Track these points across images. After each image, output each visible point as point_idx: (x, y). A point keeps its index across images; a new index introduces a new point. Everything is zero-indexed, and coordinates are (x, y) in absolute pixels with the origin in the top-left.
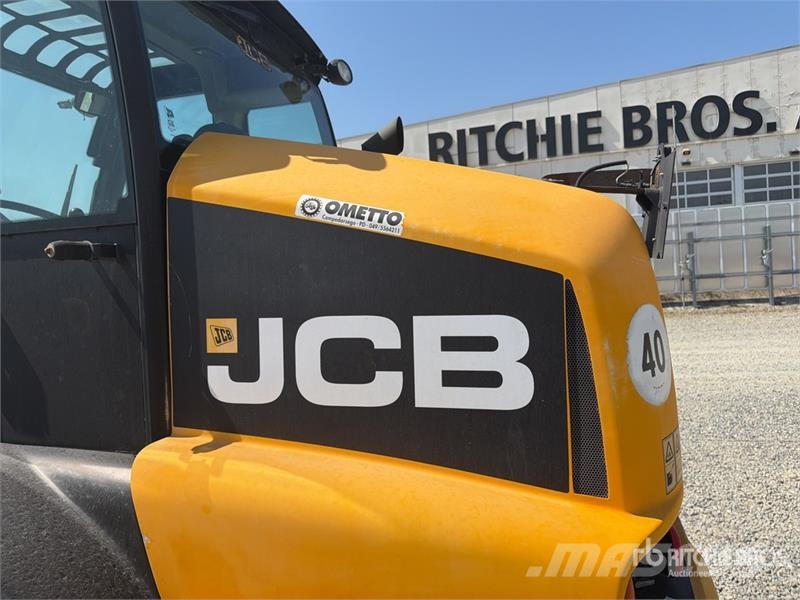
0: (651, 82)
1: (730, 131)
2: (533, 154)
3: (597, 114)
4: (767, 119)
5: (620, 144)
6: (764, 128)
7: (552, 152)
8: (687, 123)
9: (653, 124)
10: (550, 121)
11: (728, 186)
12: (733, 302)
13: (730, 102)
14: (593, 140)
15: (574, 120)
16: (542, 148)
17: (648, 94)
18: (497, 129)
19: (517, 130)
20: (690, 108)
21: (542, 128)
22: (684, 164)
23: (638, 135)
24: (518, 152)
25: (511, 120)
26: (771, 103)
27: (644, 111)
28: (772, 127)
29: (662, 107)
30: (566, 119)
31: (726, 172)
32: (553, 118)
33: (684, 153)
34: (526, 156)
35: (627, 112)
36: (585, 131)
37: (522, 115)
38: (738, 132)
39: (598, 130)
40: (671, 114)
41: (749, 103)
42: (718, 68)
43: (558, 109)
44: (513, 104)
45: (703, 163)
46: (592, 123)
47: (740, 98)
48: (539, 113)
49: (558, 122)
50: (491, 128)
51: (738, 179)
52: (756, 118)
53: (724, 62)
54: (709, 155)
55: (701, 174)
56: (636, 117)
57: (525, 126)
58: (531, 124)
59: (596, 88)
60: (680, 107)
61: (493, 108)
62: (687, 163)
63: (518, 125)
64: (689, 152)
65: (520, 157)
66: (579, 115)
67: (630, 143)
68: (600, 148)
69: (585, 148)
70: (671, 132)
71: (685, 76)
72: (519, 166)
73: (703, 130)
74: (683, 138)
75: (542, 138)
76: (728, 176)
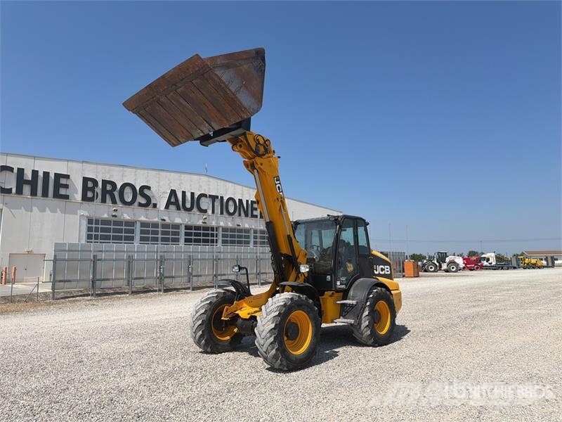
0: (100, 167)
1: (136, 204)
2: (19, 191)
3: (67, 177)
4: (153, 201)
5: (79, 196)
6: (151, 206)
7: (34, 193)
8: (116, 194)
9: (99, 190)
10: (35, 173)
11: (132, 231)
12: (177, 290)
13: (138, 189)
14: (62, 191)
15: (52, 176)
16: (27, 189)
17: (100, 173)
19: (8, 173)
20: (119, 187)
21: (28, 176)
22: (113, 216)
23: (90, 194)
24: (8, 187)
25: (4, 165)
26: (155, 194)
27: (95, 182)
28: (155, 206)
29: (105, 182)
30: (46, 174)
31: (132, 223)
32: (37, 171)
33: (114, 210)
34: (14, 191)
35: (85, 180)
36: (58, 185)
37: (15, 163)
38: (140, 205)
39: (66, 186)
40: (109, 187)
41: (146, 192)
42: (134, 170)
43: (42, 166)
44: (7, 154)
45: (122, 218)
46: (63, 181)
47: (143, 188)
48: (28, 165)
49: (41, 174)
51: (138, 228)
52: (148, 199)
53: (136, 168)
54: (126, 214)
55: (120, 223)
56: (90, 184)
57: (15, 171)
58: (21, 171)
59: (68, 161)
60: (113, 184)
62: (115, 216)
63: (11, 169)
64: (117, 210)
65: (9, 191)
66: (55, 174)
67: (85, 198)
68: (66, 197)
69: (57, 195)
70: (108, 197)
71: (117, 169)
72: (7, 197)
73: (124, 200)
74: (114, 202)
75: (27, 182)
76: (133, 226)
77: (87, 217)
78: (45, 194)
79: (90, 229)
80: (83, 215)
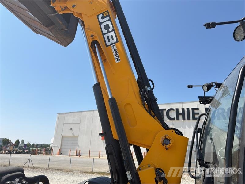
2: (178, 118)
3: (198, 109)
7: (184, 119)
8: (225, 114)
10: (183, 110)
14: (196, 116)
15: (191, 110)
16: (181, 117)
18: (167, 110)
19: (172, 111)
21: (180, 111)
24: (173, 117)
25: (171, 108)
30: (188, 109)
32: (184, 109)
34: (176, 119)
35: (207, 109)
36: (194, 114)
37: (175, 107)
39: (198, 114)
43: (186, 106)
44: (171, 103)
46: (196, 111)
48: (180, 107)
49: (186, 110)
50: (165, 109)
57: (175, 110)
58: (177, 110)
59: (197, 101)
60: (223, 109)
61: (165, 104)
63: (173, 109)
65: (174, 119)
69: (194, 118)
70: (221, 116)
72: (174, 122)
75: (180, 114)
78: (189, 119)
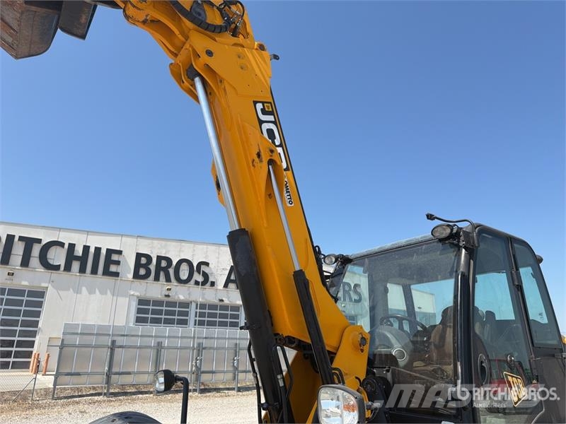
0: (156, 242)
1: (192, 282)
2: (68, 268)
3: (120, 252)
4: (211, 279)
5: (130, 276)
6: (209, 284)
7: (82, 270)
8: (171, 271)
9: (153, 267)
10: (86, 248)
11: (186, 314)
13: (195, 265)
14: (113, 268)
15: (104, 252)
16: (76, 266)
17: (154, 249)
18: (44, 243)
19: (59, 248)
20: (174, 263)
21: (79, 251)
22: (166, 296)
23: (142, 272)
24: (56, 263)
25: (55, 240)
26: (214, 271)
27: (149, 258)
28: (213, 284)
29: (160, 258)
30: (98, 250)
31: (186, 305)
32: (89, 247)
33: (168, 289)
34: (62, 268)
35: (139, 256)
36: (108, 261)
37: (67, 238)
38: (197, 283)
39: (118, 263)
40: (164, 264)
41: (204, 268)
42: (192, 245)
43: (94, 242)
44: (60, 229)
45: (176, 297)
46: (115, 257)
47: (200, 264)
48: (80, 241)
49: (92, 250)
50: (39, 241)
51: (193, 310)
52: (206, 276)
53: (195, 243)
54: (181, 293)
55: (173, 304)
56: (143, 260)
57: (66, 246)
58: (72, 246)
59: (122, 236)
60: (169, 260)
61: (43, 227)
62: (168, 296)
63: (62, 244)
64: (170, 289)
65: (57, 268)
66: (107, 249)
67: (136, 276)
68: (116, 274)
69: (107, 272)
70: (162, 274)
71: (174, 244)
72: (54, 274)
73: (180, 278)
74: (168, 280)
75: (77, 258)
76: (188, 308)
77: (138, 297)
78: (94, 271)
79: (139, 311)
80: (133, 295)
